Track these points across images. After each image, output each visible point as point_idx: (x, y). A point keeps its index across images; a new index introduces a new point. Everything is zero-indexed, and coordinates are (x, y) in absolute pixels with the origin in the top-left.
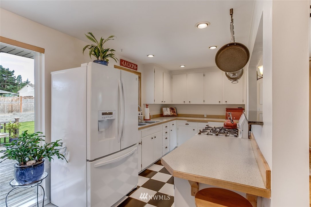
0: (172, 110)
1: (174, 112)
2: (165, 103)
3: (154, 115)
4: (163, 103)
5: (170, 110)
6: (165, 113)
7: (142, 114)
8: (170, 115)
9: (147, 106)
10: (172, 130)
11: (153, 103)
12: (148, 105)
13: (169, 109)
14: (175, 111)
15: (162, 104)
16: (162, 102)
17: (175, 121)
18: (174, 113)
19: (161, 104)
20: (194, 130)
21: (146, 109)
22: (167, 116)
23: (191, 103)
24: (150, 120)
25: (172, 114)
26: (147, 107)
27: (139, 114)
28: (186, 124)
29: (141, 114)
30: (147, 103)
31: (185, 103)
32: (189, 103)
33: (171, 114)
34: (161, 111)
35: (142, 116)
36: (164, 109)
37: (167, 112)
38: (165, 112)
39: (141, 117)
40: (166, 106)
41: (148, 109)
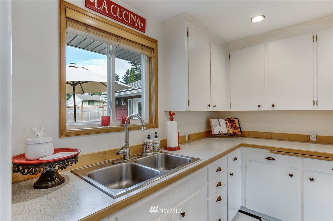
0: (231, 122)
1: (235, 128)
2: (216, 109)
3: (192, 135)
4: (212, 109)
5: (226, 124)
6: (216, 130)
7: (156, 137)
8: (226, 134)
9: (172, 115)
10: (232, 174)
11: (185, 108)
12: (174, 114)
13: (223, 122)
14: (237, 125)
15: (209, 110)
16: (209, 106)
17: (239, 149)
18: (236, 131)
19: (207, 110)
20: (291, 175)
21: (169, 122)
22: (221, 136)
23: (277, 108)
24: (178, 148)
25: (231, 131)
26: (172, 119)
27: (149, 137)
28: (268, 158)
29: (152, 136)
30: (173, 110)
31: (262, 109)
32: (271, 109)
33: (228, 131)
34: (208, 124)
35: (158, 140)
36: (214, 121)
37: (220, 127)
38: (216, 126)
39: (153, 143)
40: (217, 115)
41: (174, 122)
